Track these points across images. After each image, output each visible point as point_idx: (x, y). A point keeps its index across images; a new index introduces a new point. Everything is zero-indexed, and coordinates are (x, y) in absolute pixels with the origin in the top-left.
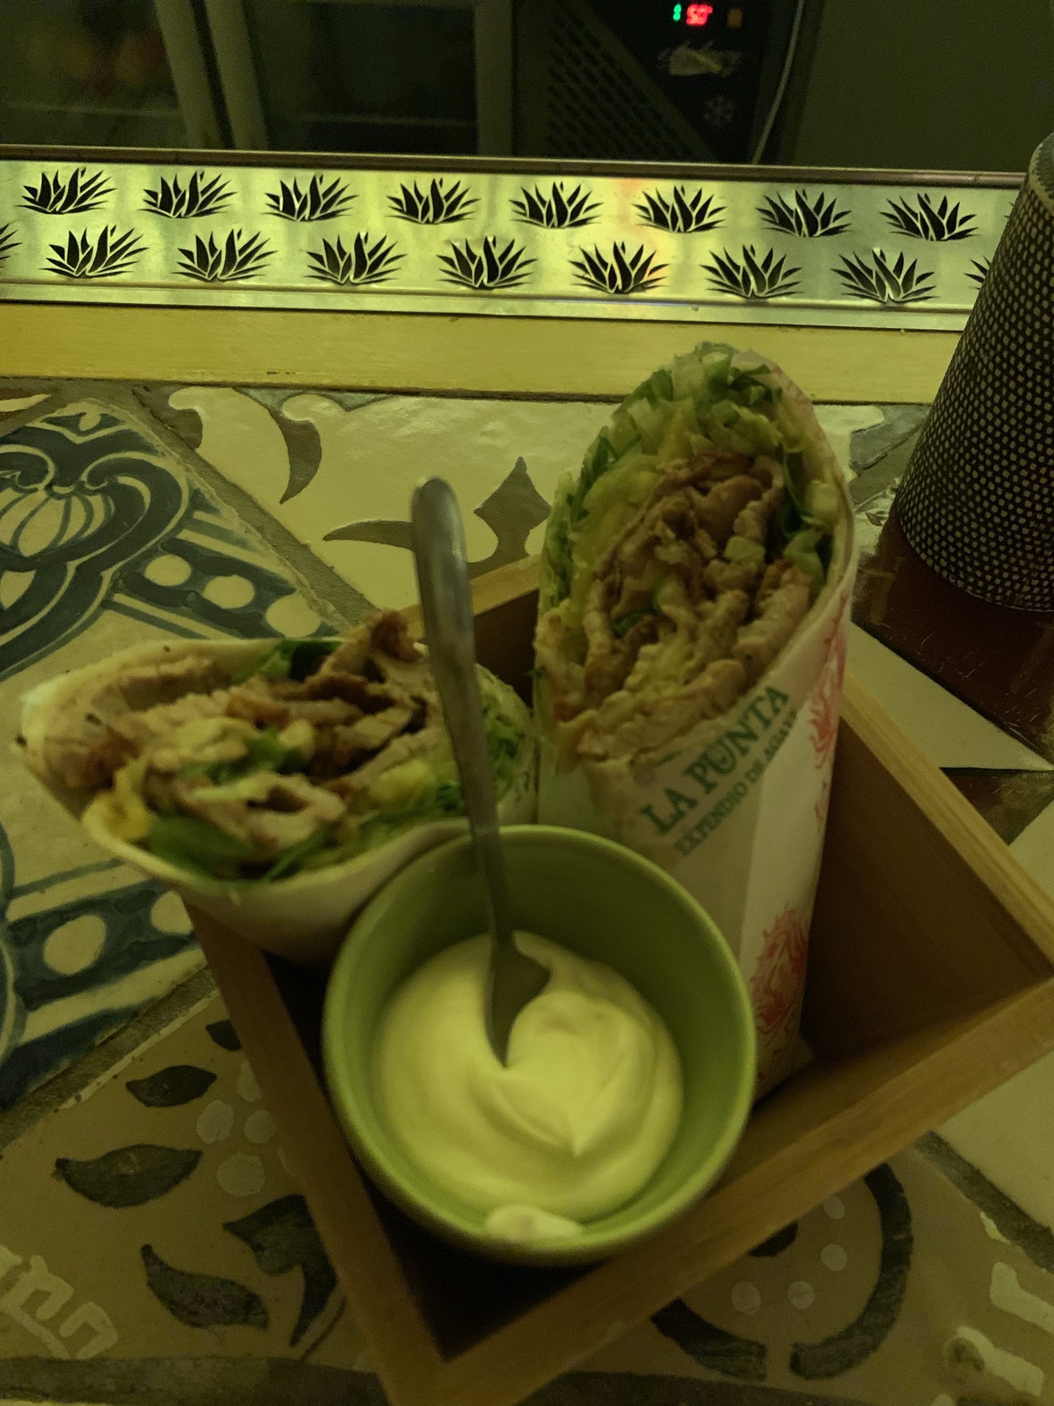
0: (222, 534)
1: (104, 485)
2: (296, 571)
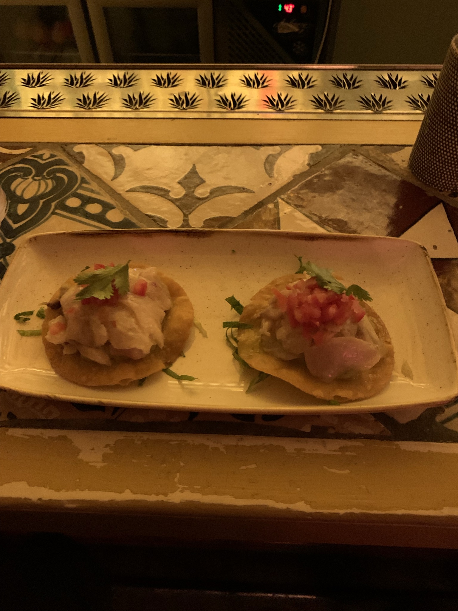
0: (92, 191)
1: (52, 176)
2: (116, 202)
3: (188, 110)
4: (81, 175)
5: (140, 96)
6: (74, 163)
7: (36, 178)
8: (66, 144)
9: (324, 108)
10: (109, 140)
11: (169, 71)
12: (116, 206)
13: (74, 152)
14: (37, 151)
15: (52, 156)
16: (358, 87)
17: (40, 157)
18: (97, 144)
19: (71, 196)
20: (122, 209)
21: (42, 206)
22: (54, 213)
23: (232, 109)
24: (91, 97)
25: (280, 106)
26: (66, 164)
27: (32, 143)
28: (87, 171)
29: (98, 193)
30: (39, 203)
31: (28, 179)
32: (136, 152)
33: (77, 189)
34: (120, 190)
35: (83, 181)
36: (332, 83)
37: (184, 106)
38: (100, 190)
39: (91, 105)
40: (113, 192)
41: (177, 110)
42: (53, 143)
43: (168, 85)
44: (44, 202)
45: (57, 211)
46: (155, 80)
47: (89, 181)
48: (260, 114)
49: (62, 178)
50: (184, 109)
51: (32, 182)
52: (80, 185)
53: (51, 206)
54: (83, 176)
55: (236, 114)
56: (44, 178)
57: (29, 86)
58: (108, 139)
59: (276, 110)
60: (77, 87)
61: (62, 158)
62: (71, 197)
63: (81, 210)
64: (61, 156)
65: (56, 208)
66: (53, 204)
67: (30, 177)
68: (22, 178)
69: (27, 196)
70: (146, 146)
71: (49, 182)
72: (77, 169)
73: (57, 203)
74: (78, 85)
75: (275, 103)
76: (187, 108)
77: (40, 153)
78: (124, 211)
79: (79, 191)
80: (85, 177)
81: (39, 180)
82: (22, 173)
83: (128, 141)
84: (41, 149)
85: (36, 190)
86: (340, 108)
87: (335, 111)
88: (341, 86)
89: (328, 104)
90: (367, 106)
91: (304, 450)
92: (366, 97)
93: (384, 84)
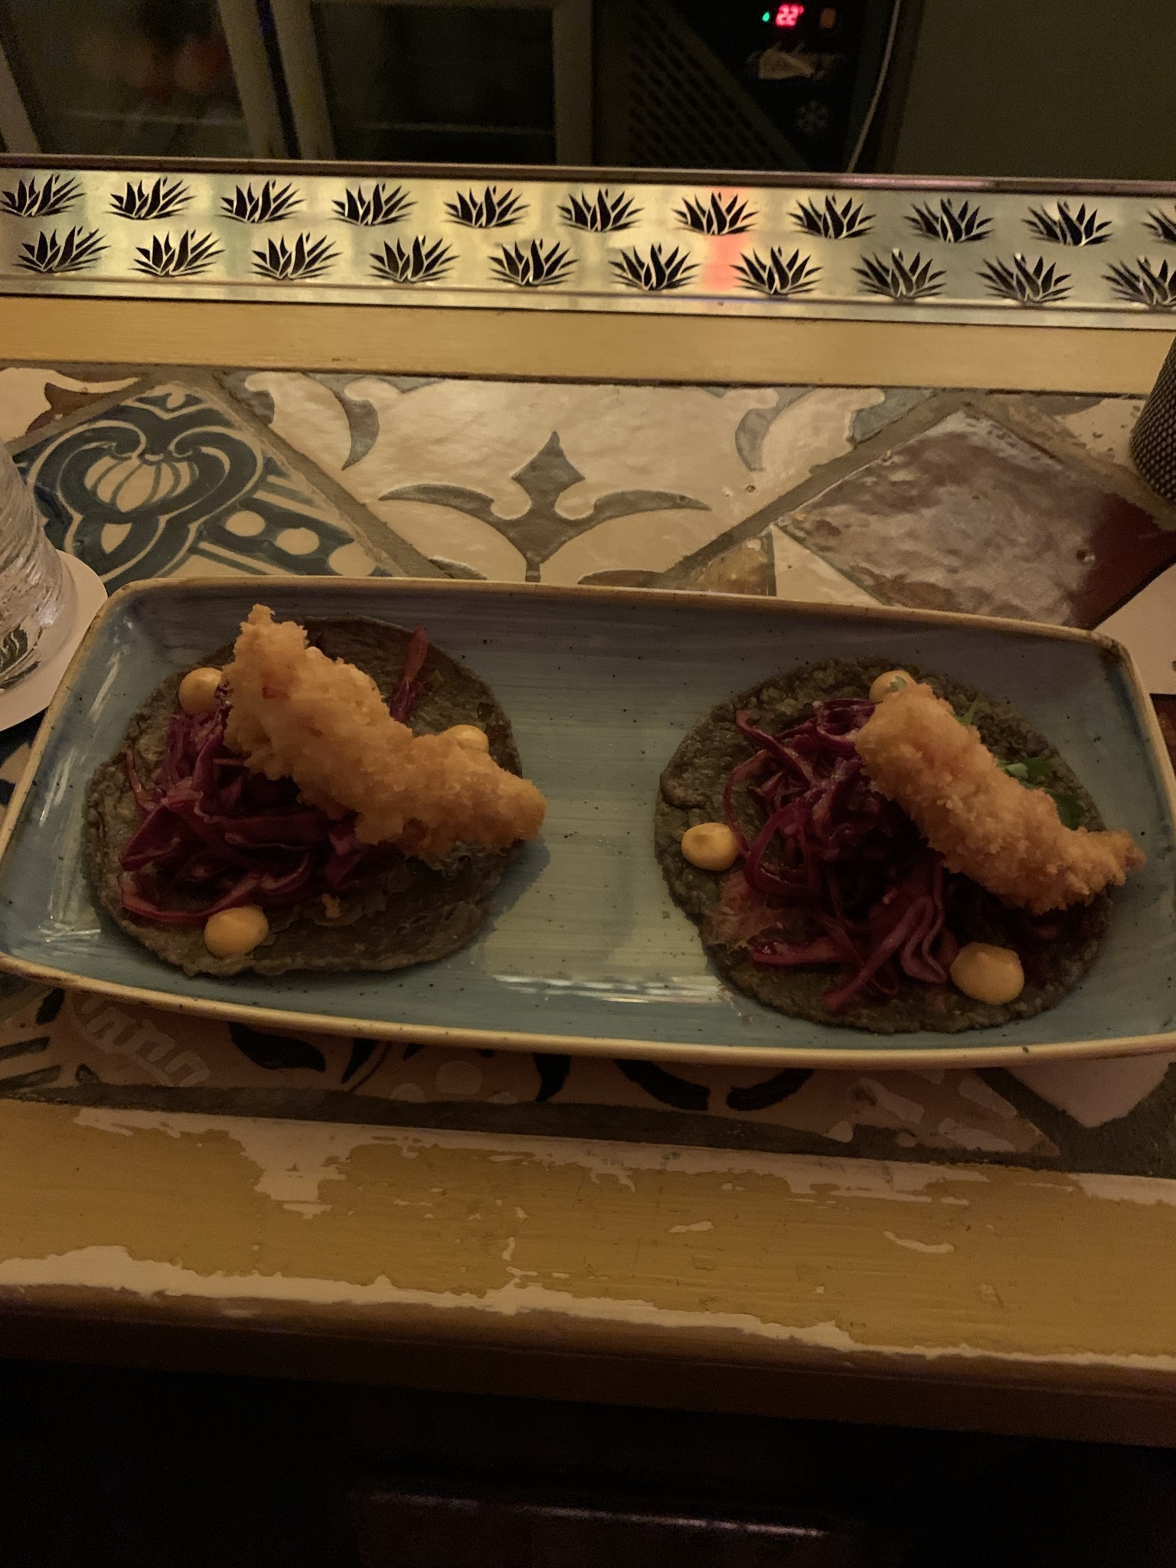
0: (293, 495)
1: (190, 453)
2: (354, 525)
3: (540, 288)
4: (263, 452)
5: (417, 247)
6: (247, 421)
7: (148, 457)
8: (227, 370)
9: (892, 291)
10: (335, 362)
11: (491, 184)
12: (355, 537)
13: (246, 390)
14: (152, 388)
15: (190, 400)
16: (979, 237)
17: (161, 402)
18: (305, 372)
19: (238, 506)
20: (371, 546)
21: (165, 529)
22: (194, 550)
23: (651, 288)
24: (291, 248)
25: (777, 284)
26: (228, 424)
27: (139, 365)
28: (280, 442)
29: (308, 502)
30: (157, 522)
31: (130, 458)
32: (406, 396)
33: (255, 488)
34: (365, 494)
35: (270, 467)
36: (912, 224)
37: (530, 276)
38: (313, 492)
39: (290, 269)
40: (345, 500)
41: (511, 286)
42: (193, 366)
43: (489, 221)
44: (169, 522)
45: (204, 545)
46: (453, 207)
47: (283, 468)
48: (727, 303)
49: (215, 460)
50: (528, 284)
51: (140, 466)
52: (262, 479)
53: (188, 530)
54: (270, 455)
55: (663, 301)
56: (169, 459)
57: (133, 216)
58: (333, 360)
59: (769, 294)
60: (253, 221)
61: (216, 407)
62: (240, 510)
63: (265, 545)
64: (214, 401)
65: (200, 537)
66: (193, 527)
67: (135, 455)
68: (113, 457)
69: (127, 503)
70: (432, 379)
71: (183, 467)
72: (254, 436)
73: (205, 523)
74: (257, 215)
75: (765, 276)
76: (536, 282)
77: (158, 391)
78: (375, 549)
79: (260, 495)
80: (274, 457)
81: (158, 463)
82: (114, 444)
83: (384, 367)
84: (161, 383)
85: (149, 490)
86: (932, 291)
87: (919, 300)
88: (936, 233)
89: (901, 281)
90: (1003, 288)
91: (836, 1187)
92: (1001, 265)
93: (1049, 231)
